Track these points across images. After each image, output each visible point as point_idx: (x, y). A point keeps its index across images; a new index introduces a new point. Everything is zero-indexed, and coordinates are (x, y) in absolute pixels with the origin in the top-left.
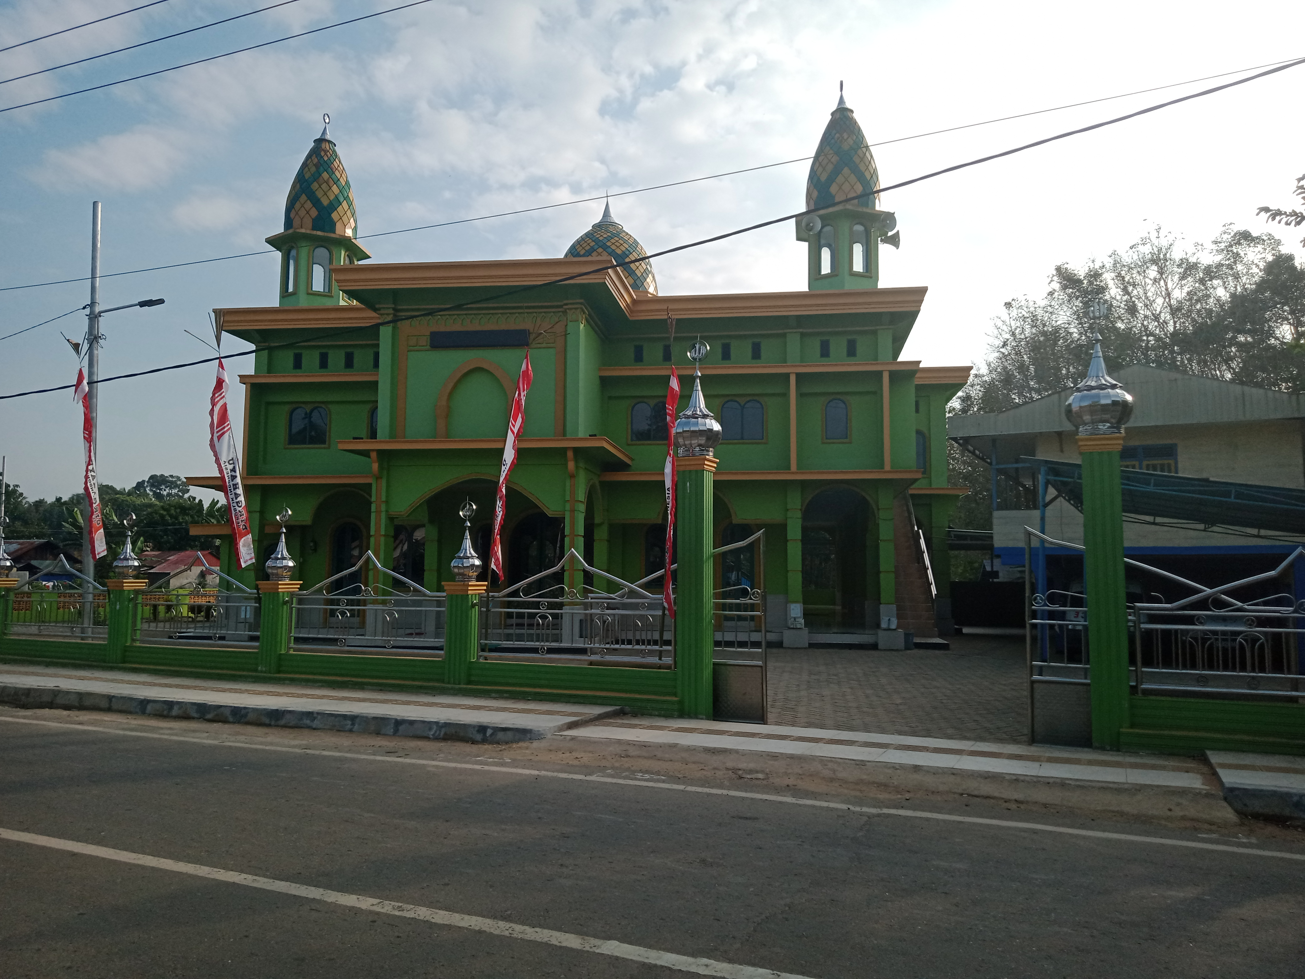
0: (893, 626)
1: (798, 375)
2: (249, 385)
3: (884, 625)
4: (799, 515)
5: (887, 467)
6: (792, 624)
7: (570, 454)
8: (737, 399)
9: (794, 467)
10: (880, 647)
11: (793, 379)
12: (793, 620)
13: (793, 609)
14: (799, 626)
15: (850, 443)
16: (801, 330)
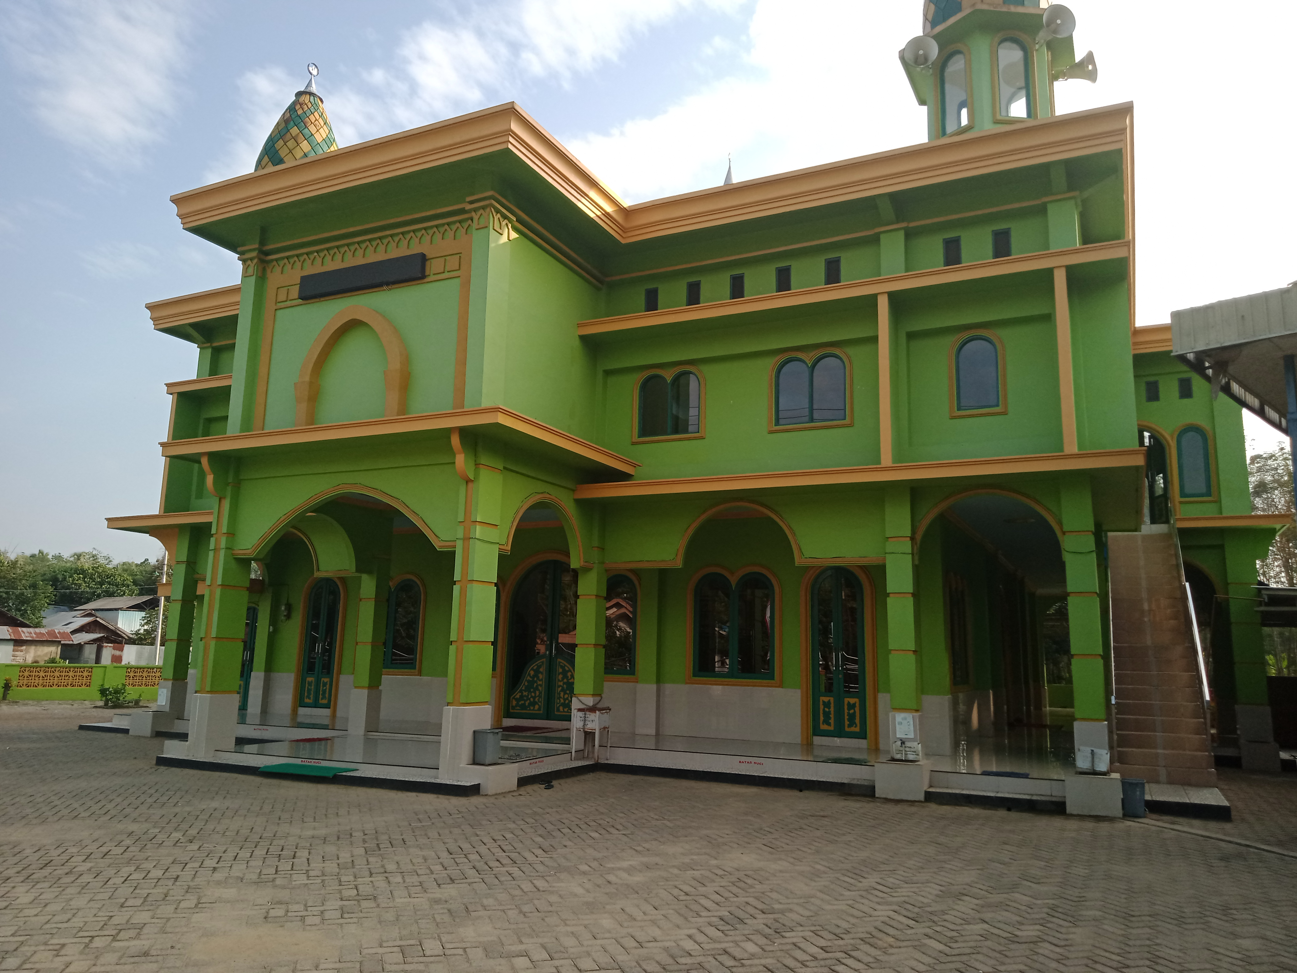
0: (1103, 766)
1: (892, 296)
2: (176, 395)
3: (1082, 762)
4: (907, 546)
5: (1071, 447)
6: (900, 752)
7: (455, 440)
8: (800, 355)
9: (887, 459)
10: (1069, 810)
11: (883, 305)
12: (899, 743)
13: (900, 723)
14: (911, 757)
15: (1005, 413)
16: (904, 225)
